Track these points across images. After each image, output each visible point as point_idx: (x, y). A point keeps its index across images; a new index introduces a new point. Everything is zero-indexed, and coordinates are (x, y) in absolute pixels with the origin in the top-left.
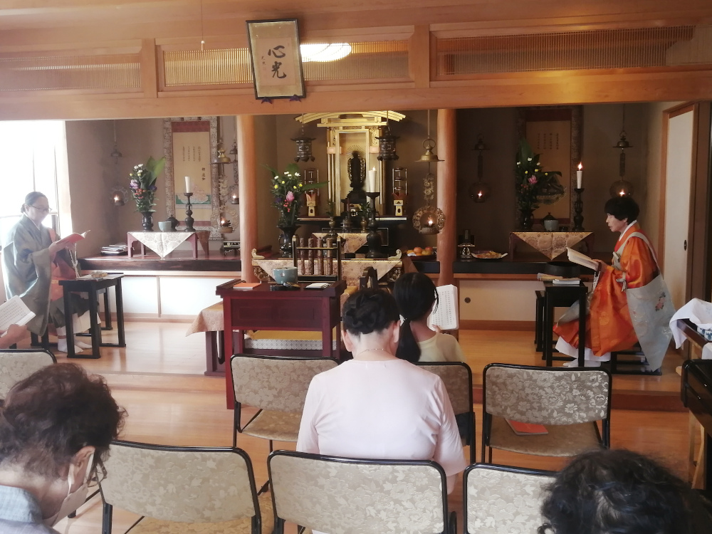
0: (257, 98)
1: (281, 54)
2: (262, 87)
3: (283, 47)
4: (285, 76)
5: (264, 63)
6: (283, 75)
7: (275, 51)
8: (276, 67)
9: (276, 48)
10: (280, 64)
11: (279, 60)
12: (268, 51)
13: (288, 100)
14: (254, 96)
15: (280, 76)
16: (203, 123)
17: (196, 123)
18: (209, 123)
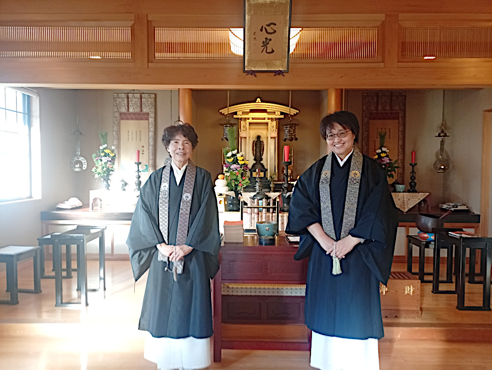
0: (244, 71)
1: (272, 31)
2: (249, 61)
3: (275, 24)
4: (273, 51)
5: (255, 38)
6: (271, 51)
7: (267, 27)
8: (265, 44)
9: (268, 25)
10: (270, 40)
11: (269, 36)
12: (260, 28)
13: (274, 74)
14: (242, 69)
15: (267, 51)
16: (144, 114)
17: (139, 114)
18: (148, 114)
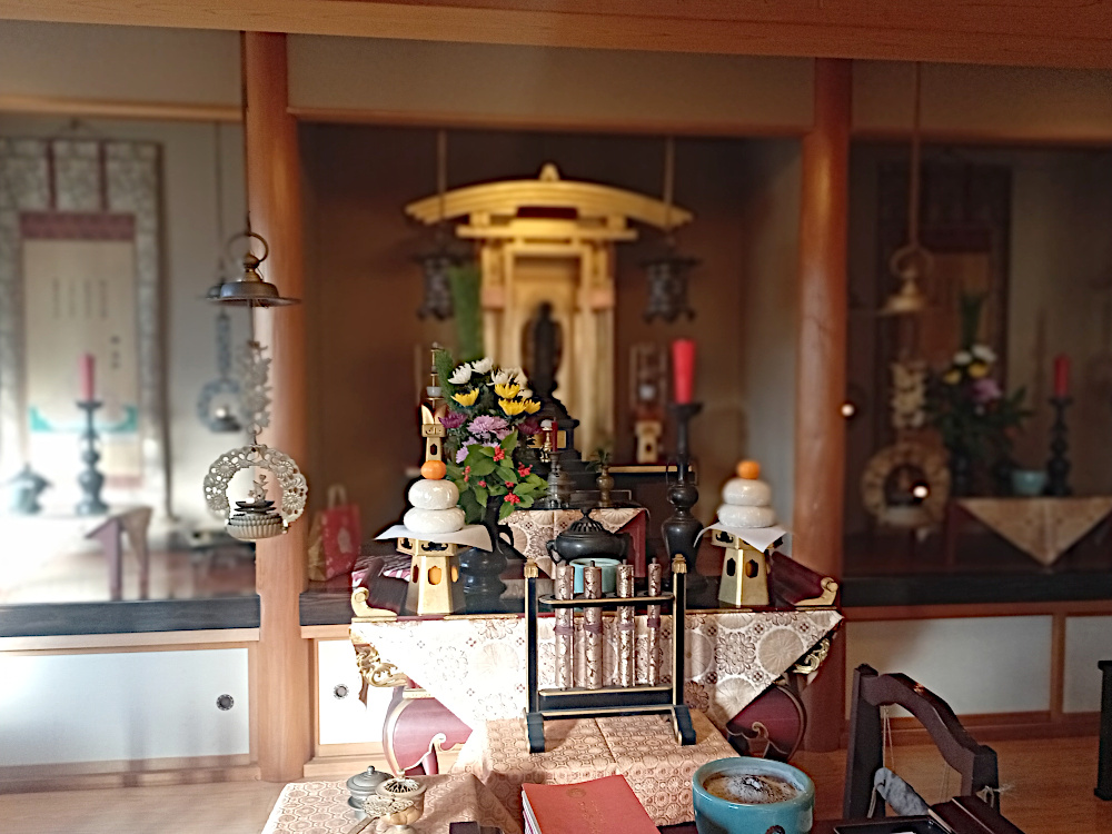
16: (117, 219)
17: (94, 218)
18: (130, 219)
